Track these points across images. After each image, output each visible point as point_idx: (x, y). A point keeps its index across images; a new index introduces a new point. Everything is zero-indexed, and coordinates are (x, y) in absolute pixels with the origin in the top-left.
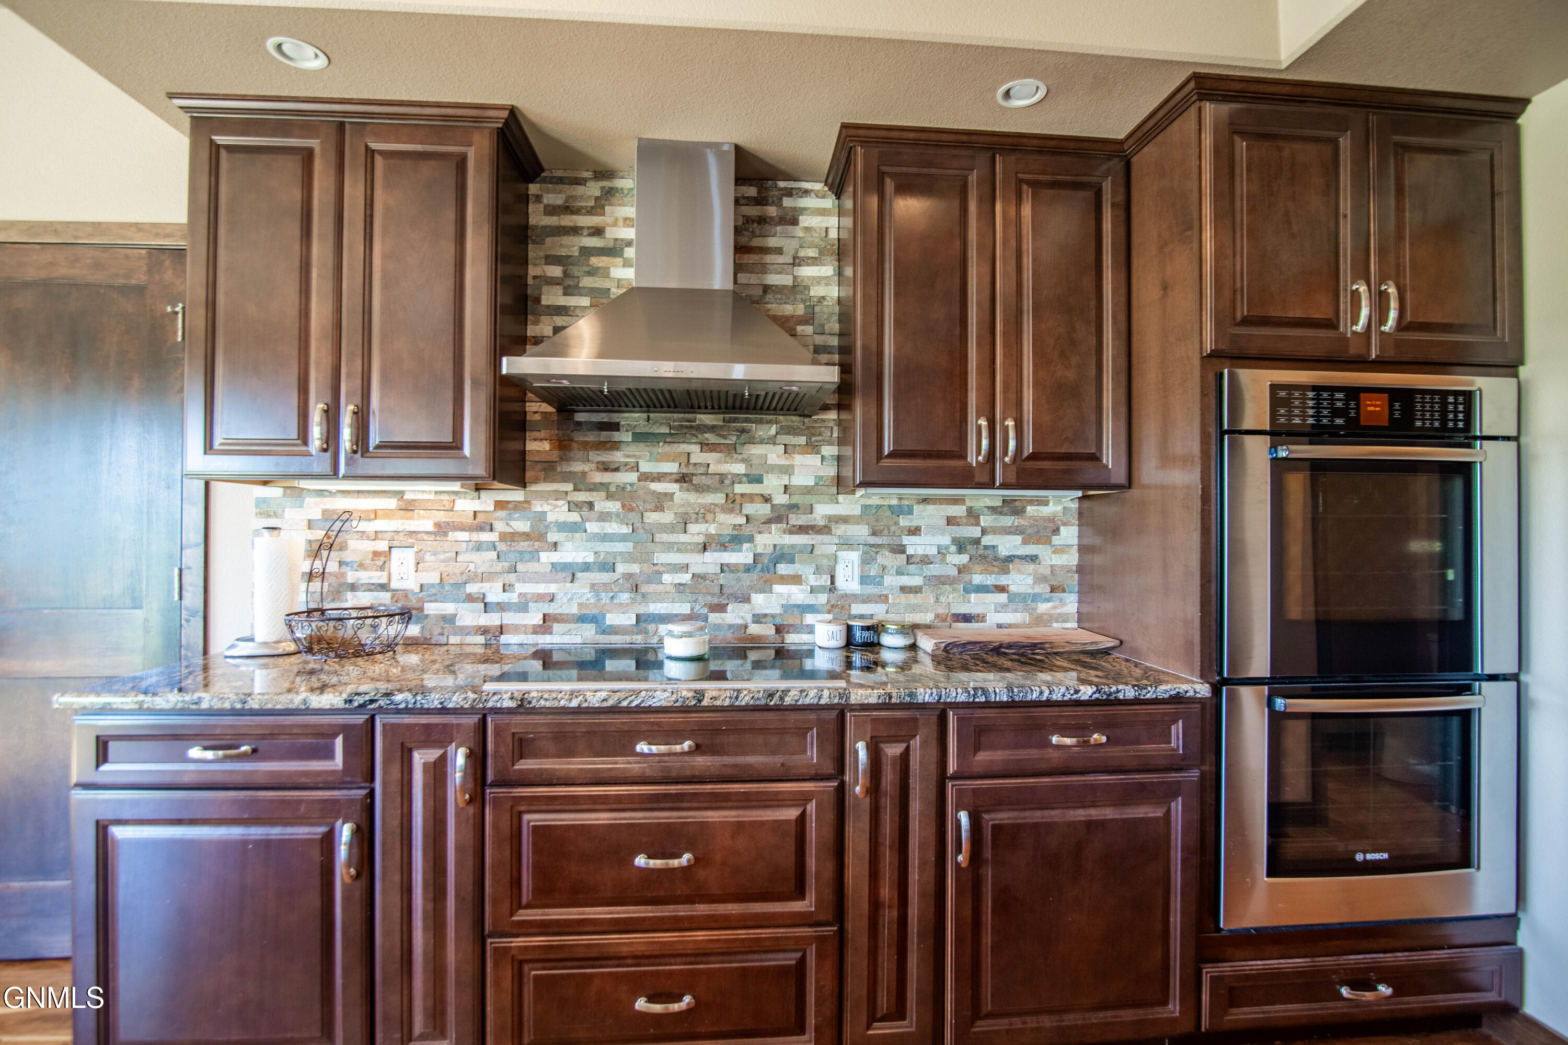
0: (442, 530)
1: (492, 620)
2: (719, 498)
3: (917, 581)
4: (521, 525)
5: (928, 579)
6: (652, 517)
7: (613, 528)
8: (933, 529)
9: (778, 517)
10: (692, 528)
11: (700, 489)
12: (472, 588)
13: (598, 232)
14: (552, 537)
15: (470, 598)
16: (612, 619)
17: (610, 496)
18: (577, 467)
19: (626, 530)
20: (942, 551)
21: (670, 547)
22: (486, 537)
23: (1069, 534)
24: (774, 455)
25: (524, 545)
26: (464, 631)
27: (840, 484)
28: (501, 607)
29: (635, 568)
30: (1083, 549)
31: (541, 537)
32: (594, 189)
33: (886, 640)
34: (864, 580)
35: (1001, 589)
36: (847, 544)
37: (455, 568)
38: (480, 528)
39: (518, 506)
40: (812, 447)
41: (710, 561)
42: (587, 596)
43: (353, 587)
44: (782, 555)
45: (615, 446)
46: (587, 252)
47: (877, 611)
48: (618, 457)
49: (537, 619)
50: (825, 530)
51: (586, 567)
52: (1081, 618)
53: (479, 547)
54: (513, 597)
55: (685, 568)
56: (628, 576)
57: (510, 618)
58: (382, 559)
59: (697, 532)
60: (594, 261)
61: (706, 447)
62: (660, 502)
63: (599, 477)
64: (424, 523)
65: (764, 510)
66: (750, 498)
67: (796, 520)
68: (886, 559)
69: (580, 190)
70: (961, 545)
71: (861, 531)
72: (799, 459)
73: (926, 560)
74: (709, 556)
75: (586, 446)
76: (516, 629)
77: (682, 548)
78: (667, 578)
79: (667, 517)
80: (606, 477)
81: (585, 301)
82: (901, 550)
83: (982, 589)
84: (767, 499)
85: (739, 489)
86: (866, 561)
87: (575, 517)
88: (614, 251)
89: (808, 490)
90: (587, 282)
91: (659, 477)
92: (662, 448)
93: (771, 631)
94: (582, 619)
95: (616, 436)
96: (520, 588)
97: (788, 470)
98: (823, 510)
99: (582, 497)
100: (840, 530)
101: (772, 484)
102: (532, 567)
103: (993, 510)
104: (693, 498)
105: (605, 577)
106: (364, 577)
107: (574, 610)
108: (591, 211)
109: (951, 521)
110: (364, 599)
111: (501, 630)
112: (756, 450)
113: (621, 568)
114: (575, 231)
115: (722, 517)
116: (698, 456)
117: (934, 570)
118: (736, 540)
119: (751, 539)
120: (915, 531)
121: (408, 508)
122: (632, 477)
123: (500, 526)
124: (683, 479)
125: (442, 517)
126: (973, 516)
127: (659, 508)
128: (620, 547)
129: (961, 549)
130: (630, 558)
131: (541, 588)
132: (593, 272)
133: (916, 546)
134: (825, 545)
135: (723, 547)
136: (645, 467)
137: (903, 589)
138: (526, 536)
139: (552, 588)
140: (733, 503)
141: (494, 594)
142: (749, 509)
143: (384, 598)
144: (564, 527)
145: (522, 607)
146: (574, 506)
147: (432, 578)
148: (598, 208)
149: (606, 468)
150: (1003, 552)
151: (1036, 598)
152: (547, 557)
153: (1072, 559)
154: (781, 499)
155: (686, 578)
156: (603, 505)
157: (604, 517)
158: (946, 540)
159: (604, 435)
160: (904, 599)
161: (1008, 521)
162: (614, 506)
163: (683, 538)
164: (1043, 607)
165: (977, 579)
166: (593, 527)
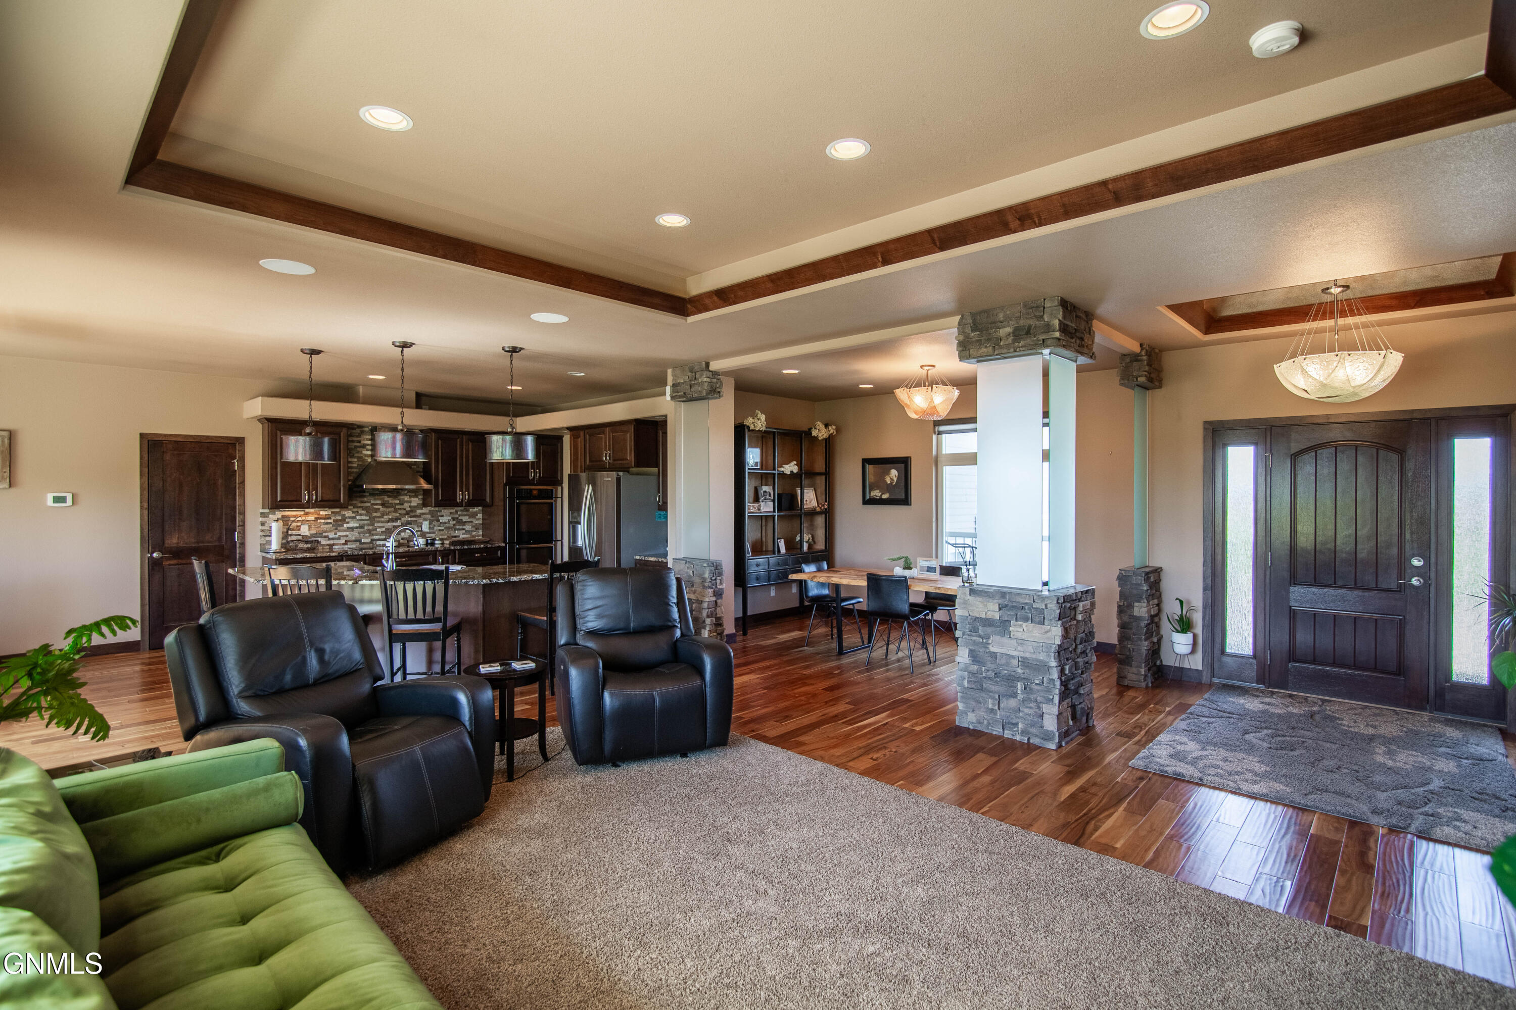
0: (316, 519)
1: (331, 542)
2: (392, 509)
3: (443, 528)
4: (340, 518)
5: (446, 528)
6: (374, 514)
7: (364, 517)
8: (446, 516)
9: (408, 513)
10: (385, 517)
11: (387, 507)
12: (324, 534)
13: (359, 442)
14: (347, 520)
15: (325, 537)
16: (363, 541)
17: (363, 510)
18: (354, 502)
19: (367, 518)
20: (449, 521)
21: (379, 522)
22: (329, 521)
23: (480, 516)
24: (406, 498)
25: (340, 523)
26: (323, 545)
27: (425, 505)
28: (333, 539)
29: (370, 528)
30: (483, 519)
31: (345, 520)
32: (358, 431)
33: (437, 542)
34: (430, 528)
35: (464, 529)
36: (425, 520)
37: (319, 529)
38: (328, 519)
39: (337, 513)
40: (416, 496)
41: (390, 524)
42: (357, 535)
43: (291, 535)
44: (409, 523)
45: (365, 496)
46: (356, 447)
47: (433, 536)
48: (366, 499)
49: (343, 541)
50: (420, 516)
51: (356, 528)
52: (483, 536)
53: (327, 523)
54: (337, 536)
55: (383, 527)
56: (368, 530)
57: (336, 542)
58: (298, 528)
59: (386, 517)
60: (358, 449)
61: (389, 496)
62: (377, 510)
63: (360, 505)
64: (311, 518)
65: (404, 512)
66: (400, 509)
67: (412, 514)
68: (435, 523)
69: (354, 431)
70: (454, 519)
71: (429, 516)
72: (413, 499)
73: (445, 523)
74: (389, 524)
75: (357, 497)
76: (337, 544)
77: (383, 522)
78: (378, 530)
79: (378, 514)
80: (362, 505)
81: (356, 460)
82: (439, 521)
83: (459, 529)
84: (405, 509)
85: (397, 507)
86: (430, 524)
87: (354, 515)
88: (364, 446)
89: (414, 507)
90: (356, 455)
91: (377, 504)
92: (376, 497)
93: (406, 542)
94: (355, 541)
95: (364, 494)
96: (339, 534)
97: (410, 502)
98: (419, 511)
99: (356, 510)
100: (424, 516)
101: (406, 505)
102: (342, 528)
103: (461, 510)
104: (385, 509)
105: (362, 530)
106: (294, 532)
107: (354, 539)
108: (357, 437)
109: (451, 513)
110: (294, 538)
111: (333, 545)
112: (402, 497)
113: (366, 528)
114: (353, 441)
115: (393, 514)
116: (386, 498)
117: (447, 525)
118: (396, 519)
119: (400, 519)
120: (442, 516)
121: (307, 514)
122: (369, 504)
123: (333, 518)
124: (383, 505)
125: (316, 516)
126: (457, 512)
127: (376, 512)
128: (366, 522)
129: (454, 520)
130: (368, 525)
131: (345, 533)
132: (358, 452)
133: (442, 520)
134: (420, 520)
135: (393, 521)
136: (372, 502)
137: (440, 530)
138: (340, 520)
139: (348, 533)
140: (396, 511)
141: (331, 535)
142: (400, 512)
143: (300, 538)
144: (350, 518)
145: (339, 538)
146: (353, 512)
147: (314, 532)
148: (359, 436)
149: (362, 502)
150: (464, 520)
151: (472, 531)
152: (345, 525)
153: (481, 522)
154: (408, 509)
155: (383, 529)
156: (361, 511)
157: (361, 515)
158: (450, 518)
159: (361, 494)
160: (439, 533)
161: (465, 513)
162: (364, 512)
163: (382, 519)
164: (474, 533)
165: (458, 527)
166: (358, 517)
